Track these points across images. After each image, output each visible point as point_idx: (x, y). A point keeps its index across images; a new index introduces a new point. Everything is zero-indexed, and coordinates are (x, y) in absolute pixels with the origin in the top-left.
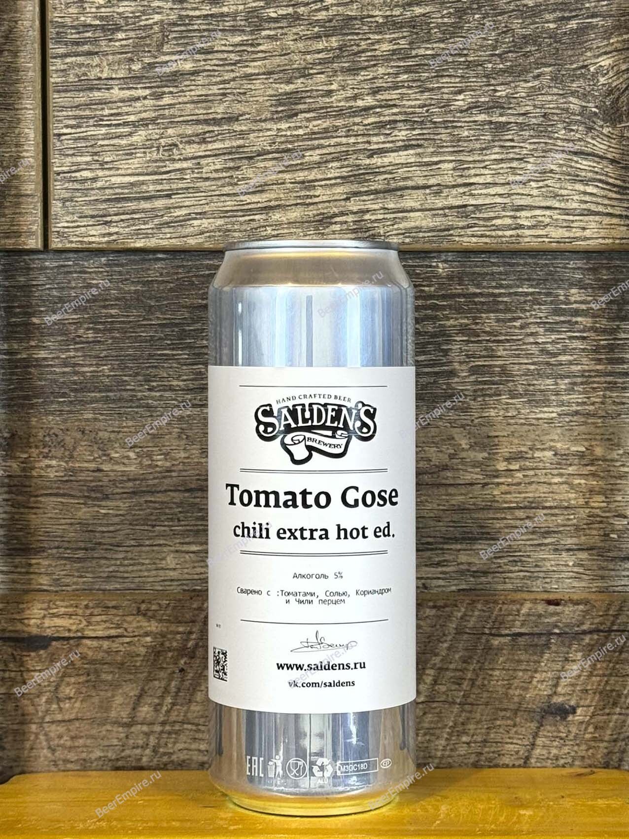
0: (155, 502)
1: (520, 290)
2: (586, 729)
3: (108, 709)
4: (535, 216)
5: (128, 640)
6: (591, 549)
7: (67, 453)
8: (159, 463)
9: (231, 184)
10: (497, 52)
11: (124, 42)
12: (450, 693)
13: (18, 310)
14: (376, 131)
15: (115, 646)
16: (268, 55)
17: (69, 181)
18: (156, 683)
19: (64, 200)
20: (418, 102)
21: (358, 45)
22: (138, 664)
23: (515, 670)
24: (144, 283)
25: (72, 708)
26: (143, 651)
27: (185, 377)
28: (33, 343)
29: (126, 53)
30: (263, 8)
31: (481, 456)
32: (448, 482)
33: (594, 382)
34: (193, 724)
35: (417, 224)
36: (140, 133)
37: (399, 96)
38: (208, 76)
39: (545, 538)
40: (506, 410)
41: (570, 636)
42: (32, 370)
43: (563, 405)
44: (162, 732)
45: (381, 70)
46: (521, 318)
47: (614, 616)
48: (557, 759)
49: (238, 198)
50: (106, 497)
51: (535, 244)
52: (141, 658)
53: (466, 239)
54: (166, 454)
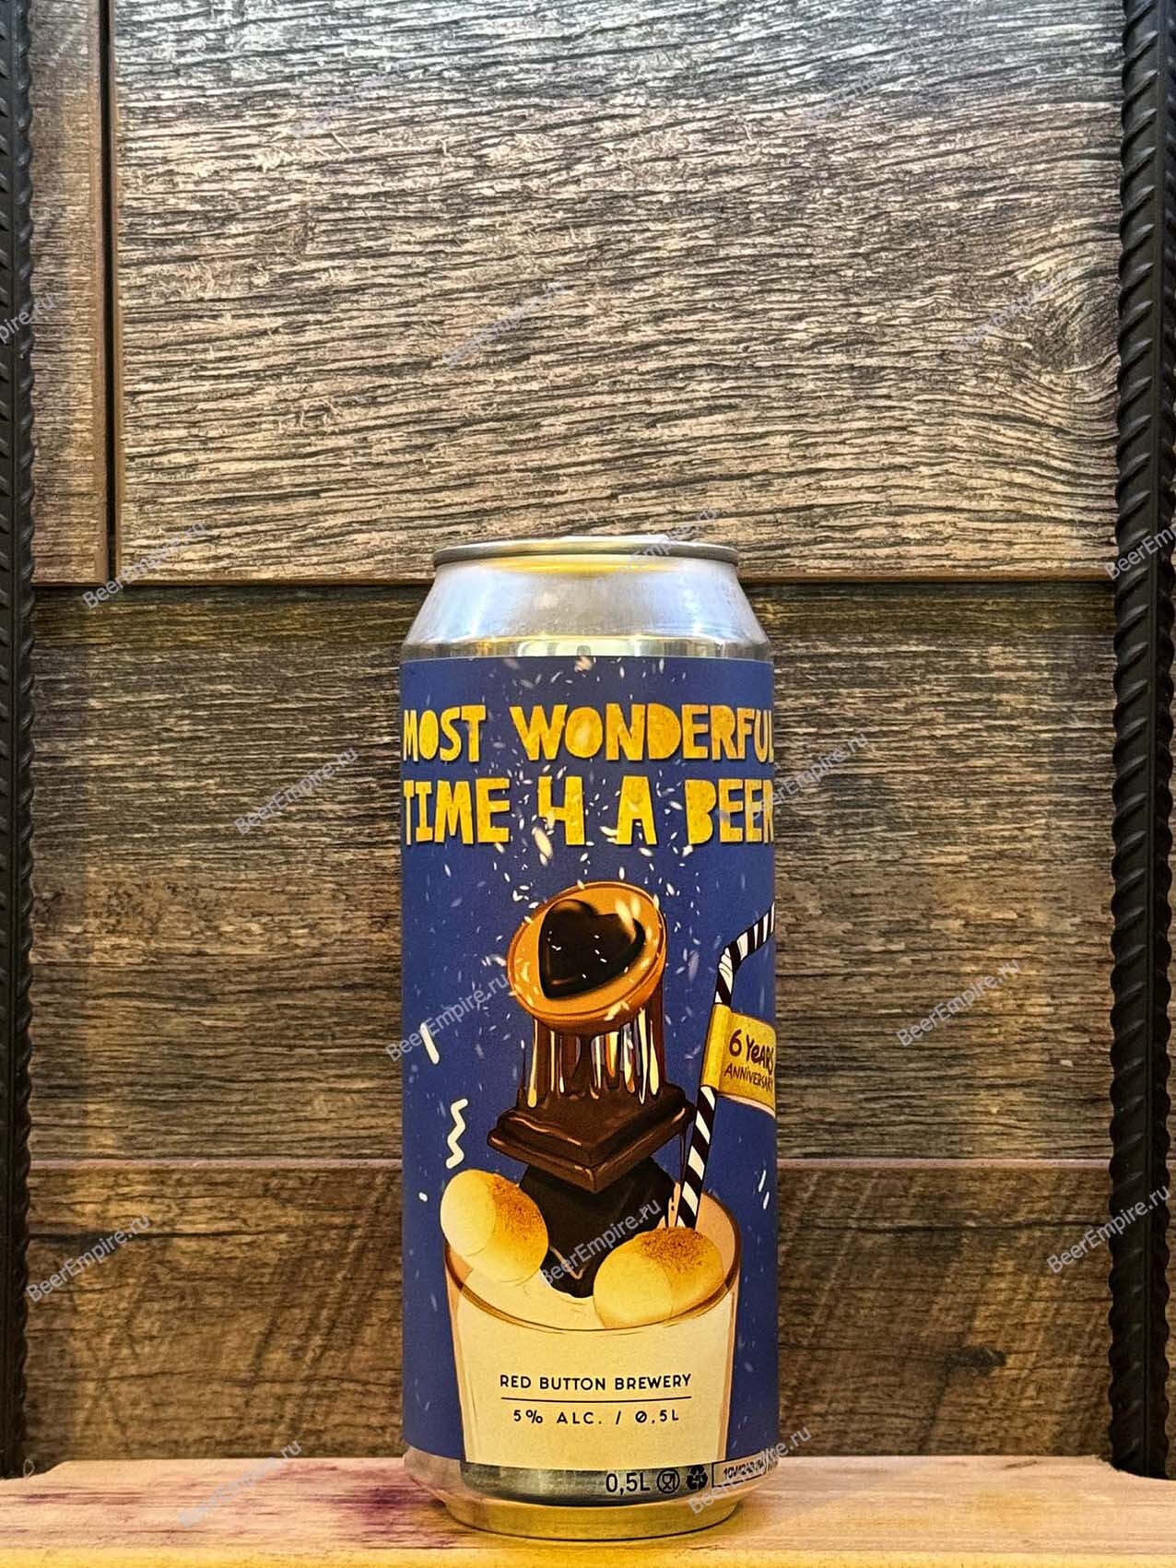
0: (294, 1007)
1: (904, 648)
2: (1023, 1391)
3: (214, 1356)
4: (928, 524)
5: (248, 1239)
6: (1028, 1085)
7: (146, 925)
8: (301, 942)
9: (419, 474)
10: (861, 250)
11: (241, 240)
12: (791, 1329)
13: (66, 686)
14: (660, 384)
15: (227, 1249)
16: (481, 258)
17: (151, 470)
18: (297, 1311)
19: (142, 502)
20: (731, 335)
21: (629, 241)
22: (265, 1280)
23: (901, 1290)
24: (277, 640)
25: (155, 1355)
26: (272, 1257)
27: (343, 798)
28: (91, 742)
29: (244, 257)
30: (471, 181)
31: (840, 928)
32: (784, 972)
33: (1031, 803)
34: (357, 1381)
35: (730, 537)
36: (268, 389)
37: (697, 325)
38: (379, 294)
39: (950, 1066)
40: (883, 850)
41: (997, 1232)
42: (89, 786)
43: (978, 842)
44: (305, 1396)
45: (668, 282)
46: (906, 695)
47: (1067, 1198)
48: (974, 1443)
49: (430, 497)
50: (213, 1000)
51: (927, 569)
52: (268, 1270)
53: (811, 563)
54: (312, 927)
